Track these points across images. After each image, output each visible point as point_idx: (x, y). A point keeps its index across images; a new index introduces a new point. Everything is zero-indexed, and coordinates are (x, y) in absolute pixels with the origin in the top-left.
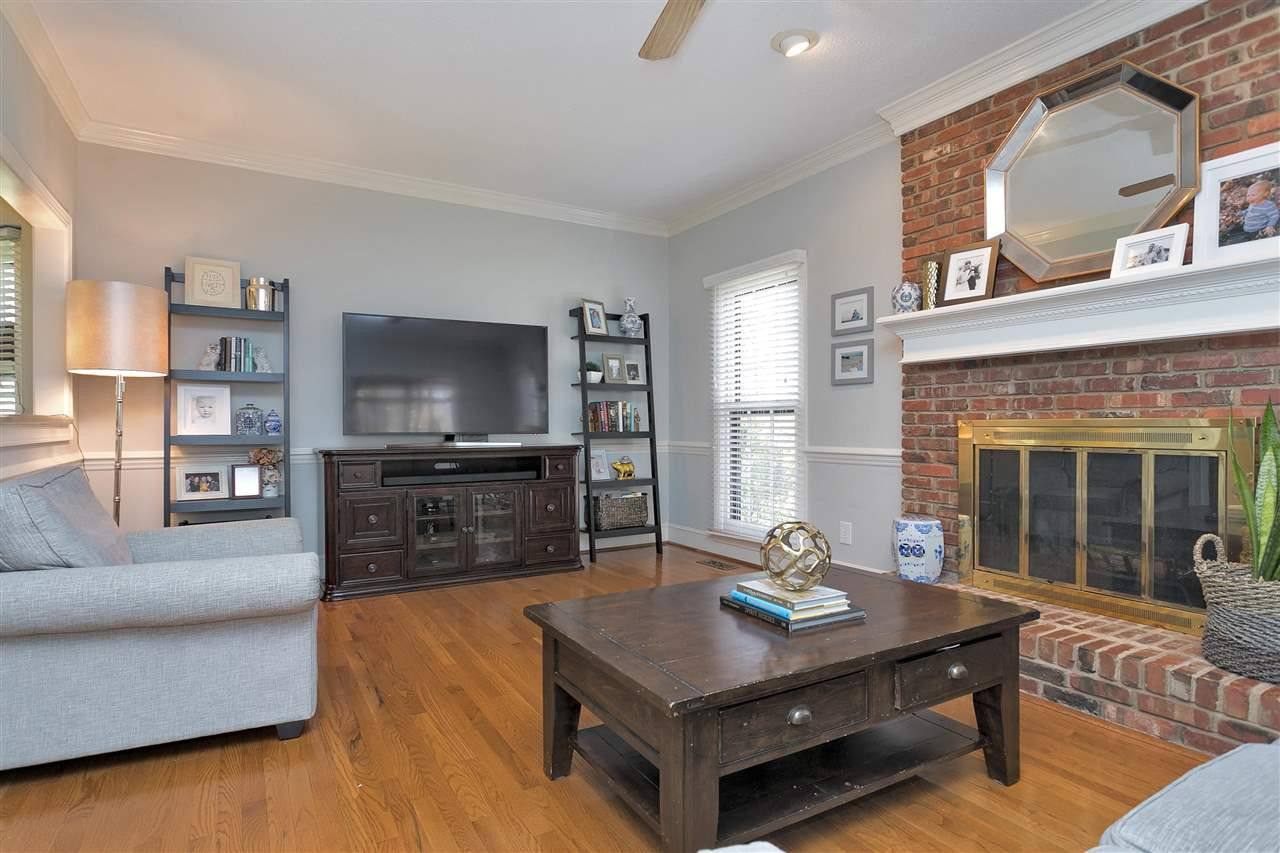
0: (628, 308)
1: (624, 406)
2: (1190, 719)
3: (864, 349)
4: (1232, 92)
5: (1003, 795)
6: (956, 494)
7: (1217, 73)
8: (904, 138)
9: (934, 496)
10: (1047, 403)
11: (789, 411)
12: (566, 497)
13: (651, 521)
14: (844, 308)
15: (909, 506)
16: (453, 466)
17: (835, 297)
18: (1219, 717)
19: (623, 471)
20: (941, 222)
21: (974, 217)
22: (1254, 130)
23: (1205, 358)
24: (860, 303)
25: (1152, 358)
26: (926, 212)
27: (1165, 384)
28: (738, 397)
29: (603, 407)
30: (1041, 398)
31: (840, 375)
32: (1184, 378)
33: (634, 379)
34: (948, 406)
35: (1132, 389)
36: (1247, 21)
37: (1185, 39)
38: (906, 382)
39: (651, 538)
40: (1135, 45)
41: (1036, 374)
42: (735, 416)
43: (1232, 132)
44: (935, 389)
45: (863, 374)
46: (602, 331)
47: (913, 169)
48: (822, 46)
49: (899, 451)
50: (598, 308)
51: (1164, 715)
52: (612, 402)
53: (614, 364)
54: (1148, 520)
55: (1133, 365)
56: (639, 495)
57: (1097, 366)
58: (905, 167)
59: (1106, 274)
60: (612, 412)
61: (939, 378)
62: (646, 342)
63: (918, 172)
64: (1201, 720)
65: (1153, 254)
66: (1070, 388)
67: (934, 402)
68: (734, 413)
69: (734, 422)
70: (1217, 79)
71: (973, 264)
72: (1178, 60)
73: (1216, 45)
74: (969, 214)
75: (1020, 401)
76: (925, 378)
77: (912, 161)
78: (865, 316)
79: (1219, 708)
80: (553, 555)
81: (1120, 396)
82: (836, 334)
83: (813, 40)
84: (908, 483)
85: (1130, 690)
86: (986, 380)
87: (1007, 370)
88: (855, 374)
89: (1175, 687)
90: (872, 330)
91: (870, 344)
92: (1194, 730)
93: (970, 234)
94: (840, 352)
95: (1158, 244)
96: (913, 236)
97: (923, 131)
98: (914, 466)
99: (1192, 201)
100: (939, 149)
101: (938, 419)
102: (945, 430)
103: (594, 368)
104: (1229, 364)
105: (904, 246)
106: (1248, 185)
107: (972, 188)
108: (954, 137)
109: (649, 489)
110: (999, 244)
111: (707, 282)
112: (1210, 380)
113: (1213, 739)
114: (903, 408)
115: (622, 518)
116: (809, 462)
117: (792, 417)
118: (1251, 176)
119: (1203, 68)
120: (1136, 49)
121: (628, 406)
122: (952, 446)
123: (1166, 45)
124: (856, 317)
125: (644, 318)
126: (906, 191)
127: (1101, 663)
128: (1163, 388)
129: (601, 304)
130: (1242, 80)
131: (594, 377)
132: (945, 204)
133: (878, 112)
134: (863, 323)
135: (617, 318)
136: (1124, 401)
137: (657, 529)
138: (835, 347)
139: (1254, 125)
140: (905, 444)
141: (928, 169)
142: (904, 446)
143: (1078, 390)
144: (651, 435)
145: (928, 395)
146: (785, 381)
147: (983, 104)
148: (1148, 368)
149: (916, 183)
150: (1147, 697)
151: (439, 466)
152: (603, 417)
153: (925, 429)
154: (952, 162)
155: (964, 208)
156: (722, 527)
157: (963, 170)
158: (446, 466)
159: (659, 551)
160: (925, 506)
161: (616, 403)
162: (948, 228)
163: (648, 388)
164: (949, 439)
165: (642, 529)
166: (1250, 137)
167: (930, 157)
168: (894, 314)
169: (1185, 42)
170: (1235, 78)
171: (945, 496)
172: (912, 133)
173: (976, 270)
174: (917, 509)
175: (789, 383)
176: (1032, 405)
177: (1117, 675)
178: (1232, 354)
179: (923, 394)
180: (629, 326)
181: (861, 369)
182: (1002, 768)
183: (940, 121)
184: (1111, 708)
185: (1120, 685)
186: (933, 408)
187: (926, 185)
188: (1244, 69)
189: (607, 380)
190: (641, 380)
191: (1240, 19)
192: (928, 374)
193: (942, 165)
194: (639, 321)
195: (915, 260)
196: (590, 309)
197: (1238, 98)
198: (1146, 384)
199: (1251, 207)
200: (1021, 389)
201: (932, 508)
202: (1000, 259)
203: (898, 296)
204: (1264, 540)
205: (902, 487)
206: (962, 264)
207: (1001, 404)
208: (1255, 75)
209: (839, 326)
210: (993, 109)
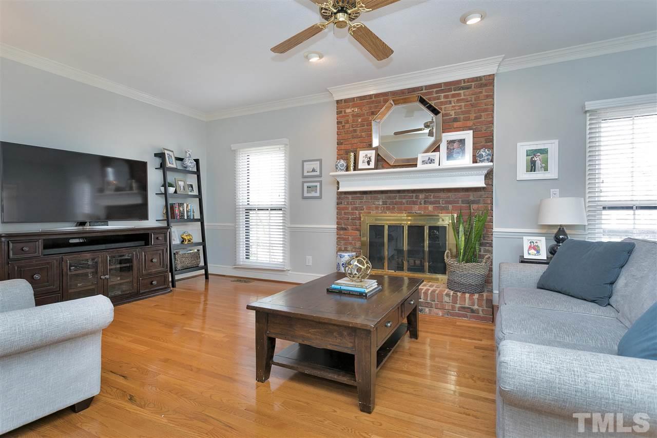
0: (188, 155)
1: (187, 205)
2: (450, 308)
3: (318, 184)
4: (450, 113)
5: (417, 342)
6: (359, 242)
7: (446, 106)
8: (338, 102)
9: (351, 243)
10: (394, 208)
11: (280, 209)
12: (163, 254)
13: (202, 264)
14: (308, 166)
15: (340, 248)
16: (81, 241)
17: (304, 161)
18: (458, 305)
19: (187, 239)
20: (353, 137)
21: (366, 138)
22: (455, 126)
23: (442, 195)
24: (316, 165)
25: (427, 194)
26: (347, 133)
27: (431, 203)
28: (248, 203)
29: (177, 206)
30: (391, 206)
31: (306, 195)
32: (437, 201)
33: (191, 192)
34: (356, 209)
35: (421, 204)
36: (453, 92)
37: (437, 92)
38: (338, 198)
39: (203, 271)
40: (422, 90)
41: (390, 198)
42: (247, 211)
43: (450, 125)
44: (351, 202)
45: (318, 194)
46: (174, 166)
47: (341, 115)
48: (323, 60)
49: (335, 226)
50: (171, 153)
51: (443, 309)
52: (180, 204)
53: (181, 184)
54: (426, 249)
55: (421, 196)
56: (196, 251)
57: (410, 196)
58: (338, 113)
59: (416, 165)
60: (181, 209)
61: (352, 197)
62: (198, 173)
63: (343, 117)
64: (453, 308)
65: (430, 161)
66: (401, 203)
67: (350, 207)
68: (247, 210)
69: (247, 214)
70: (445, 108)
71: (369, 156)
72: (435, 99)
73: (446, 97)
74: (364, 136)
75: (384, 207)
76: (347, 197)
77: (341, 112)
78: (318, 171)
79: (458, 303)
80: (156, 286)
81: (418, 206)
82: (304, 177)
83: (321, 57)
84: (339, 239)
85: (433, 302)
86: (371, 199)
87: (379, 196)
88: (313, 194)
89: (446, 299)
90: (321, 177)
91: (321, 182)
92: (451, 311)
93: (365, 144)
94: (306, 185)
95: (431, 157)
96: (342, 141)
97: (346, 101)
98: (342, 232)
99: (439, 145)
100: (353, 109)
101: (352, 214)
102: (355, 218)
103: (171, 185)
104: (448, 197)
105: (338, 144)
106: (454, 143)
107: (366, 127)
108: (360, 106)
109: (201, 248)
110: (376, 149)
111: (233, 147)
112: (444, 202)
113: (456, 313)
114: (337, 209)
115: (187, 263)
116: (290, 231)
117: (281, 212)
118: (455, 140)
119: (442, 103)
120: (422, 92)
121: (189, 206)
122: (358, 224)
123: (431, 93)
124: (314, 170)
125: (197, 161)
126: (338, 123)
127: (424, 296)
128: (430, 204)
129: (172, 152)
130: (452, 110)
131: (171, 190)
132: (355, 131)
133: (328, 88)
134: (318, 173)
135: (181, 160)
136: (419, 208)
137: (205, 267)
138: (303, 183)
139: (456, 124)
140: (338, 223)
141: (348, 116)
142: (337, 224)
143: (404, 204)
144: (201, 220)
145: (348, 204)
146: (279, 196)
147: (370, 96)
148: (426, 197)
149: (343, 120)
150: (438, 304)
151: (72, 241)
152: (177, 212)
153: (346, 218)
154: (358, 115)
155: (363, 134)
156: (241, 263)
157: (362, 119)
158: (77, 241)
159: (207, 278)
160: (347, 247)
161: (183, 204)
162: (356, 141)
163: (200, 196)
164: (357, 221)
165: (198, 268)
166: (454, 128)
167: (349, 111)
168: (336, 171)
169: (437, 94)
170: (450, 109)
171: (355, 243)
172: (341, 100)
173: (370, 158)
174: (343, 249)
175: (281, 197)
176: (388, 209)
177: (429, 299)
178: (450, 194)
179: (346, 204)
180: (190, 164)
181: (316, 192)
182: (414, 335)
183: (354, 98)
184: (427, 310)
185: (429, 301)
186: (350, 209)
187: (347, 122)
188: (453, 107)
189: (178, 192)
190: (196, 192)
191: (451, 91)
192: (347, 196)
193: (353, 116)
194: (195, 163)
195: (342, 151)
196: (168, 154)
197: (451, 115)
198: (425, 202)
199: (455, 150)
200: (385, 203)
201: (349, 248)
202: (378, 155)
203: (339, 165)
204: (462, 251)
205: (336, 241)
206: (364, 155)
207: (377, 208)
208: (455, 109)
209: (306, 174)
210: (374, 99)
